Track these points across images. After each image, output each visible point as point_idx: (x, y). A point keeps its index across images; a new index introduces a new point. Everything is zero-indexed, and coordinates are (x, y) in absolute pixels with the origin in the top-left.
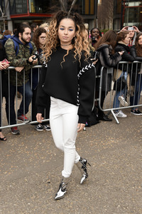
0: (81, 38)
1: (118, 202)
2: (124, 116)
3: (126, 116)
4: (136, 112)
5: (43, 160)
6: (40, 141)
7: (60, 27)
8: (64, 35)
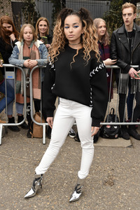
0: (88, 35)
7: (65, 26)
8: (69, 34)
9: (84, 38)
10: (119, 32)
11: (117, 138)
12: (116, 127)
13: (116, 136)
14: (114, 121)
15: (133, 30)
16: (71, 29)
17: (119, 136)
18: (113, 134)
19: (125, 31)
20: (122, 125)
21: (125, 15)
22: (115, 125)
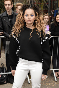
7: (25, 15)
8: (28, 20)
9: (36, 22)
10: (3, 15)
11: (6, 83)
12: (5, 76)
13: (5, 82)
14: (3, 72)
15: (12, 14)
16: (29, 17)
17: (7, 82)
18: (3, 81)
19: (7, 15)
20: (9, 74)
21: (6, 5)
22: (4, 75)
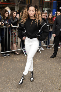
0: (38, 14)
1: (40, 89)
2: (43, 49)
3: (44, 49)
4: (48, 48)
5: (6, 70)
6: (5, 61)
